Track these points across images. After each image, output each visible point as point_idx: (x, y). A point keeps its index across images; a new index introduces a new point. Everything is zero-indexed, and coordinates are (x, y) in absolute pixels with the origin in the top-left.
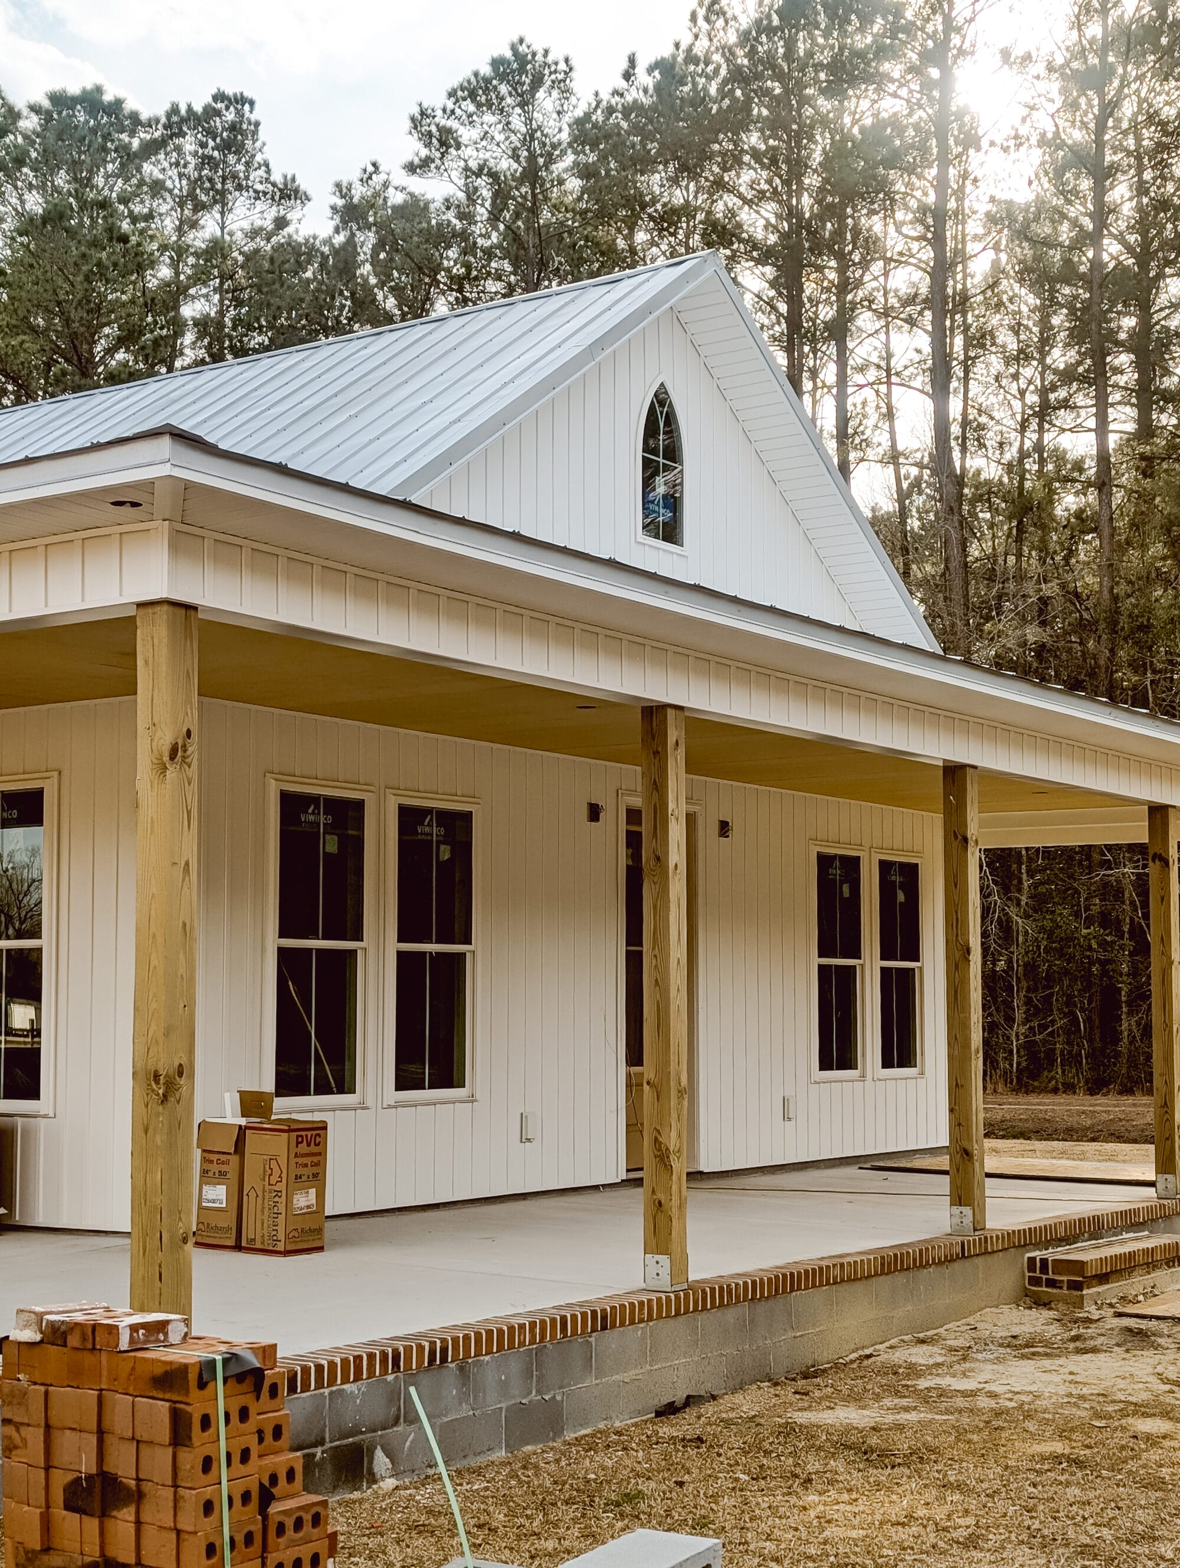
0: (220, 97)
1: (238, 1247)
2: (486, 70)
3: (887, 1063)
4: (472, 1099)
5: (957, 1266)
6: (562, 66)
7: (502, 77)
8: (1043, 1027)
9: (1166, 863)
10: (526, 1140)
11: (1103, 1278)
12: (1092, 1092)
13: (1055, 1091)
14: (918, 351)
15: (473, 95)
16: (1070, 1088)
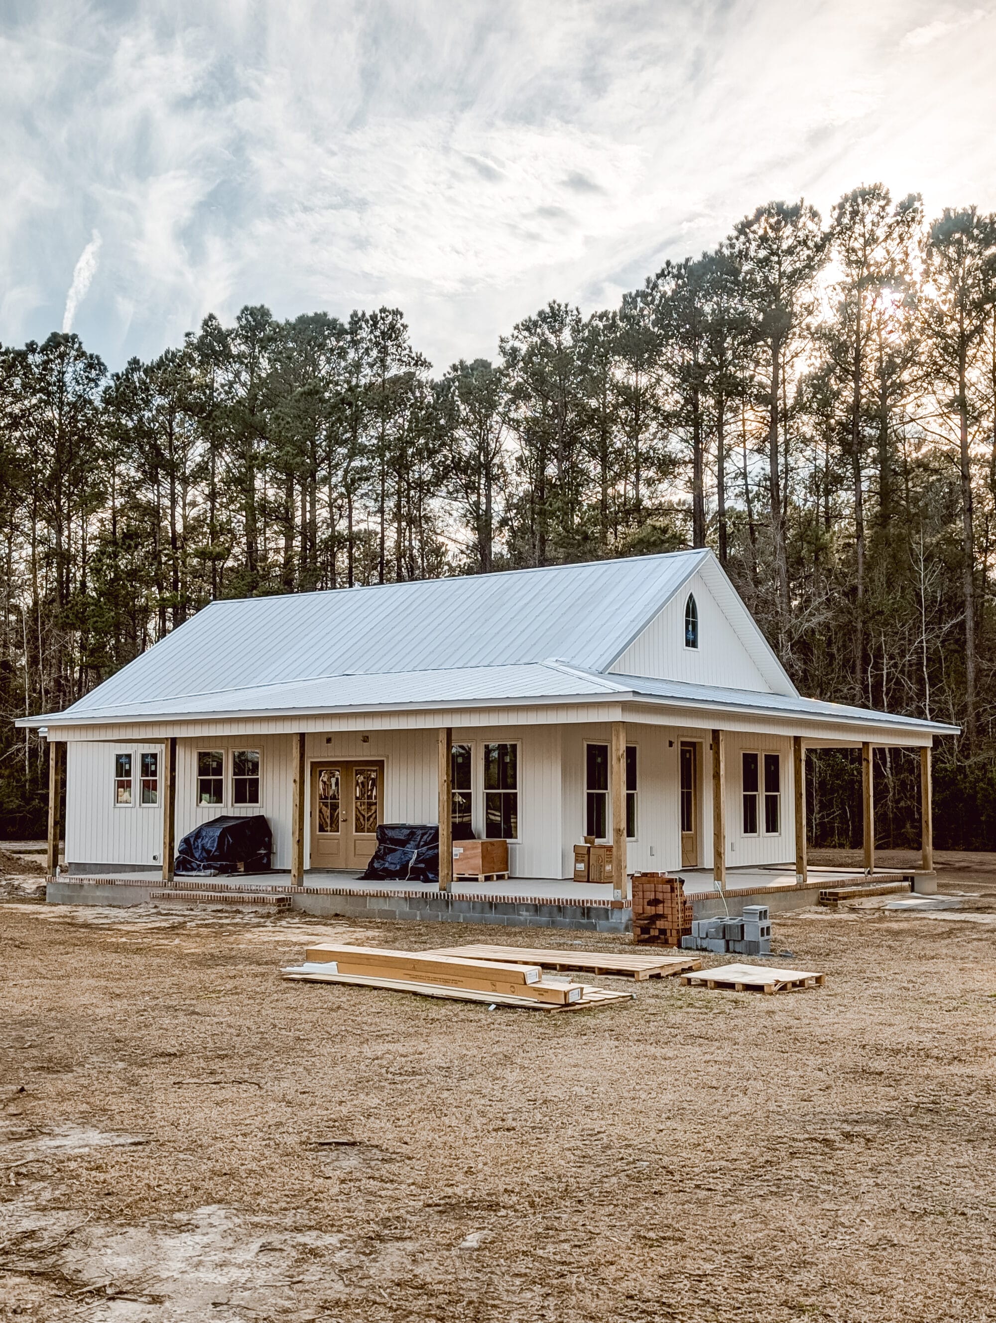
0: (383, 310)
1: (588, 881)
2: (535, 317)
3: (768, 831)
4: (637, 841)
5: (799, 892)
6: (575, 312)
7: (544, 320)
8: (828, 815)
9: (868, 762)
10: (652, 855)
11: (844, 898)
12: (852, 848)
13: (834, 847)
14: (763, 469)
15: (528, 329)
16: (842, 846)
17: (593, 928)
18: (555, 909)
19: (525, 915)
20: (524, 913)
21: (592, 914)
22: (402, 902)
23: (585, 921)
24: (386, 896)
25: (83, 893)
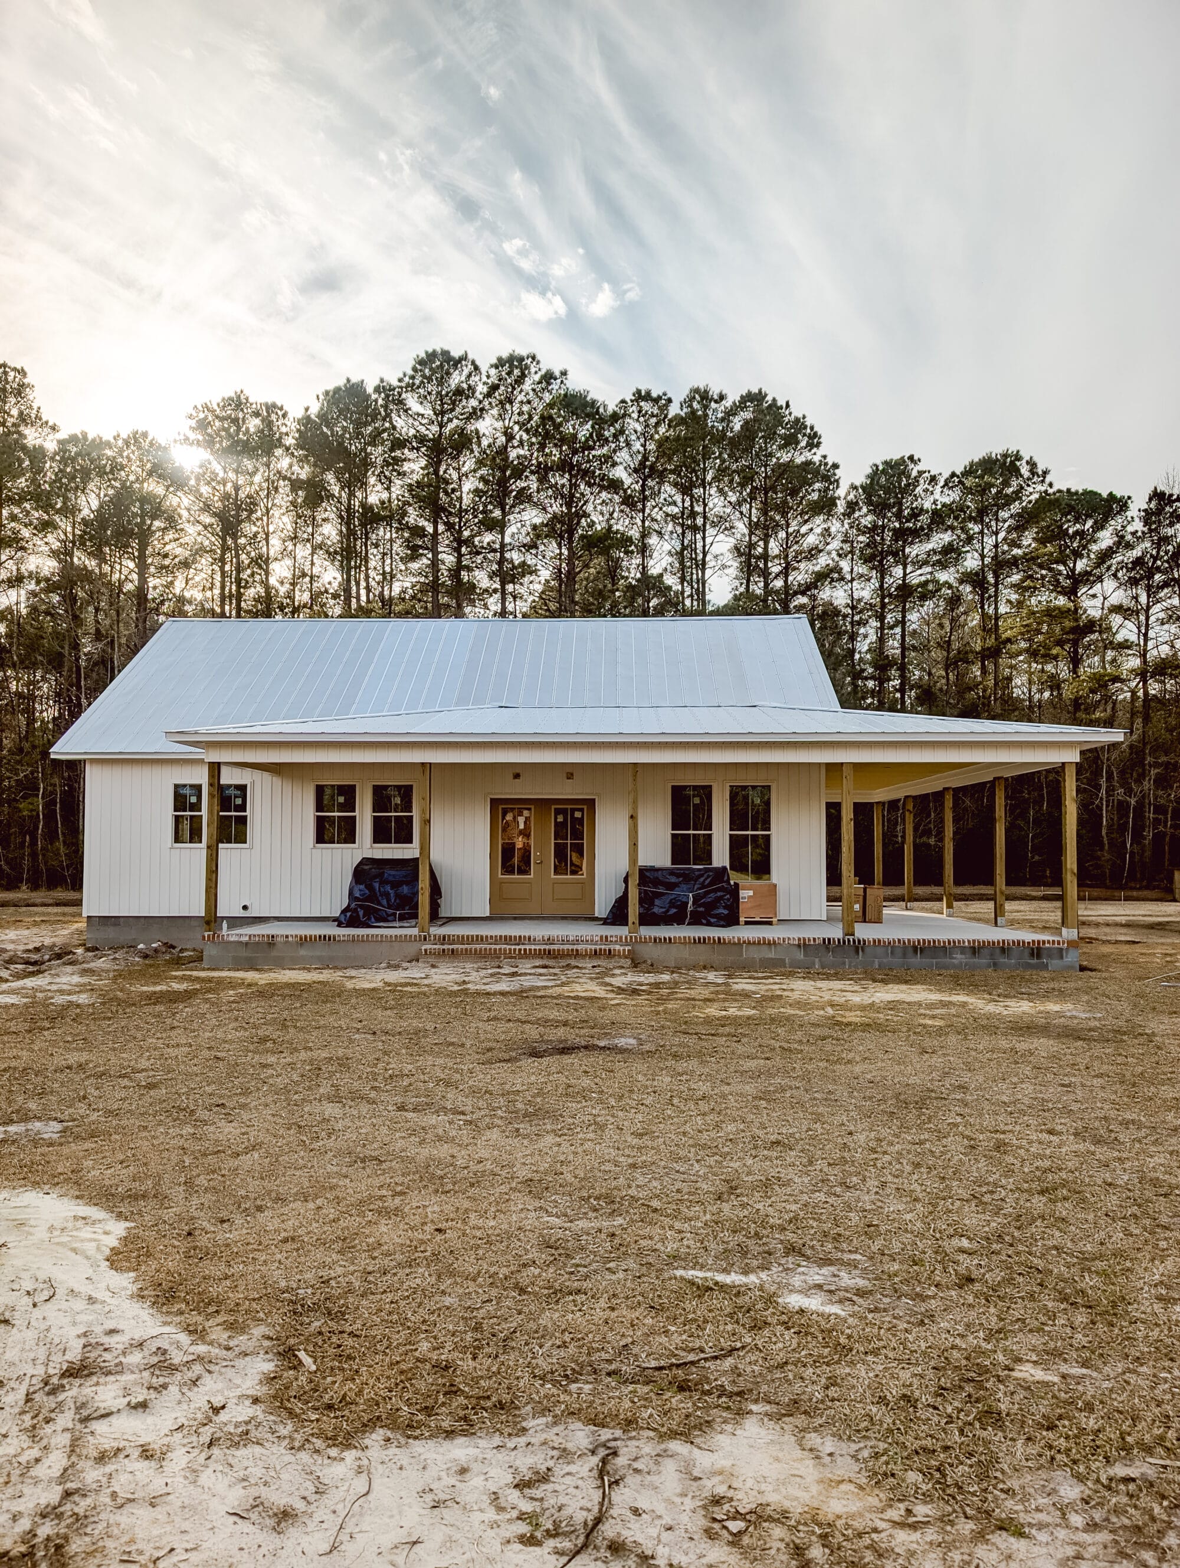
1: (865, 921)
17: (1045, 967)
18: (998, 951)
19: (959, 958)
20: (959, 956)
21: (1044, 953)
22: (795, 949)
23: (1035, 961)
24: (770, 944)
25: (274, 953)
